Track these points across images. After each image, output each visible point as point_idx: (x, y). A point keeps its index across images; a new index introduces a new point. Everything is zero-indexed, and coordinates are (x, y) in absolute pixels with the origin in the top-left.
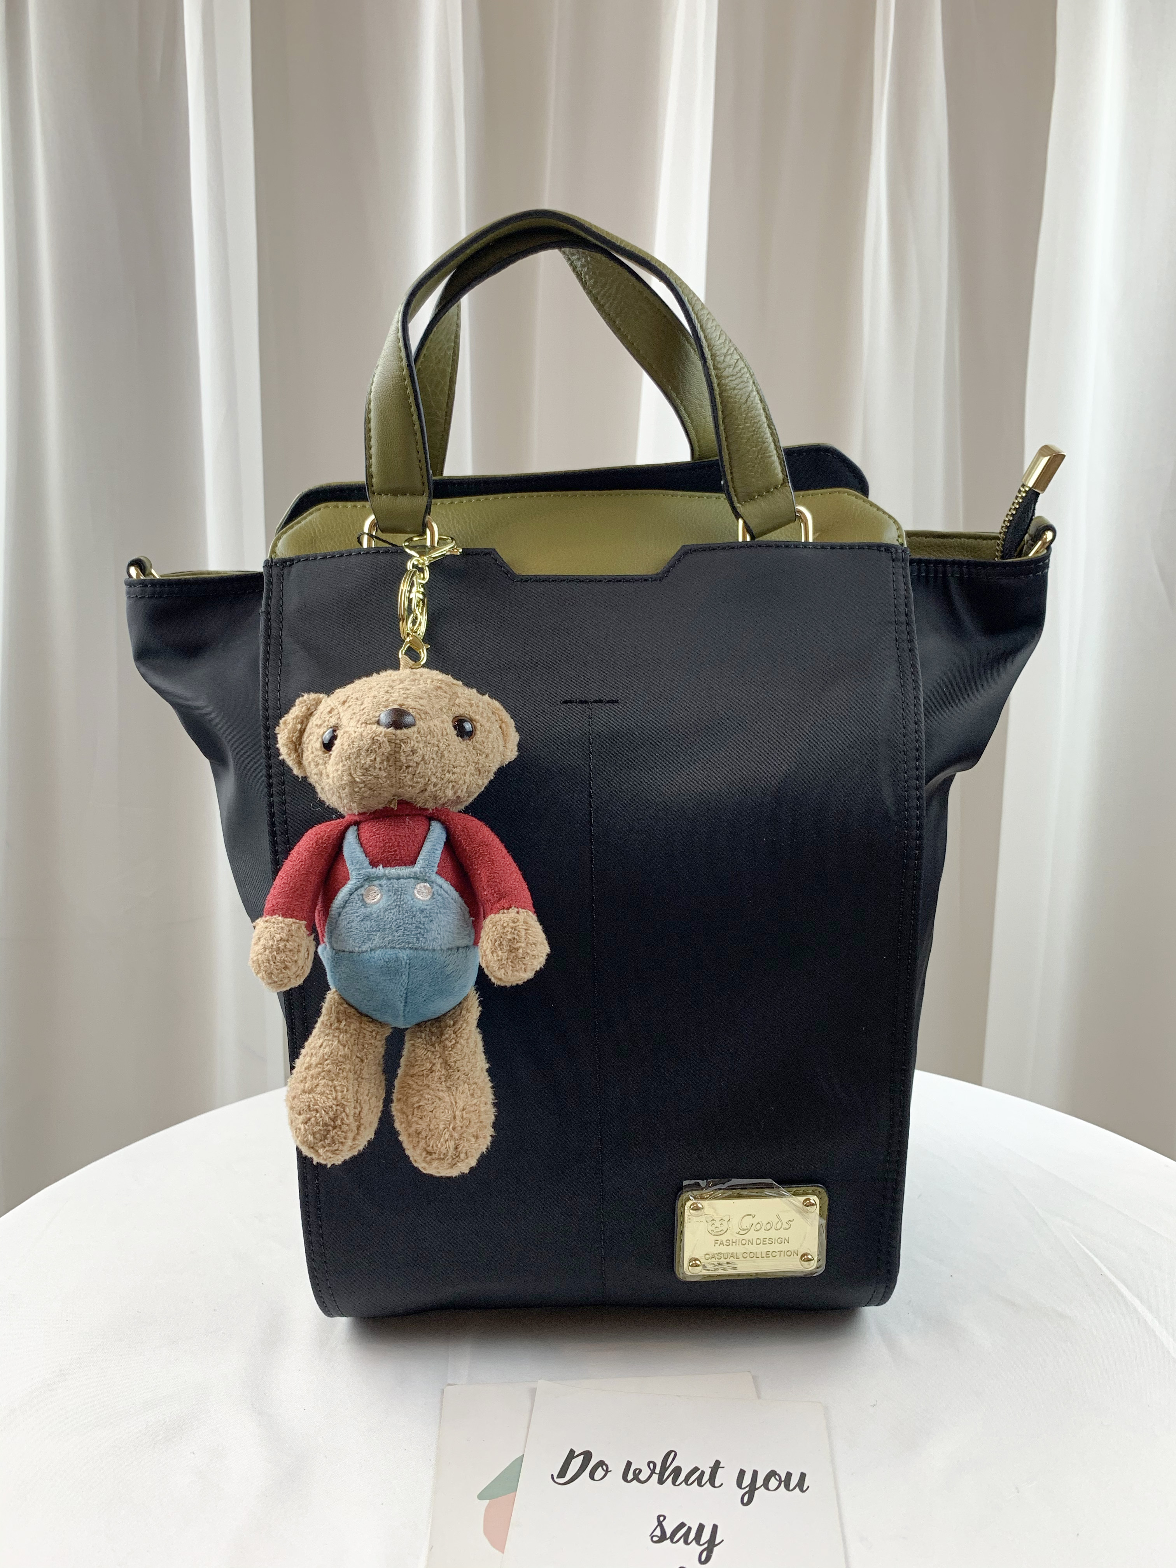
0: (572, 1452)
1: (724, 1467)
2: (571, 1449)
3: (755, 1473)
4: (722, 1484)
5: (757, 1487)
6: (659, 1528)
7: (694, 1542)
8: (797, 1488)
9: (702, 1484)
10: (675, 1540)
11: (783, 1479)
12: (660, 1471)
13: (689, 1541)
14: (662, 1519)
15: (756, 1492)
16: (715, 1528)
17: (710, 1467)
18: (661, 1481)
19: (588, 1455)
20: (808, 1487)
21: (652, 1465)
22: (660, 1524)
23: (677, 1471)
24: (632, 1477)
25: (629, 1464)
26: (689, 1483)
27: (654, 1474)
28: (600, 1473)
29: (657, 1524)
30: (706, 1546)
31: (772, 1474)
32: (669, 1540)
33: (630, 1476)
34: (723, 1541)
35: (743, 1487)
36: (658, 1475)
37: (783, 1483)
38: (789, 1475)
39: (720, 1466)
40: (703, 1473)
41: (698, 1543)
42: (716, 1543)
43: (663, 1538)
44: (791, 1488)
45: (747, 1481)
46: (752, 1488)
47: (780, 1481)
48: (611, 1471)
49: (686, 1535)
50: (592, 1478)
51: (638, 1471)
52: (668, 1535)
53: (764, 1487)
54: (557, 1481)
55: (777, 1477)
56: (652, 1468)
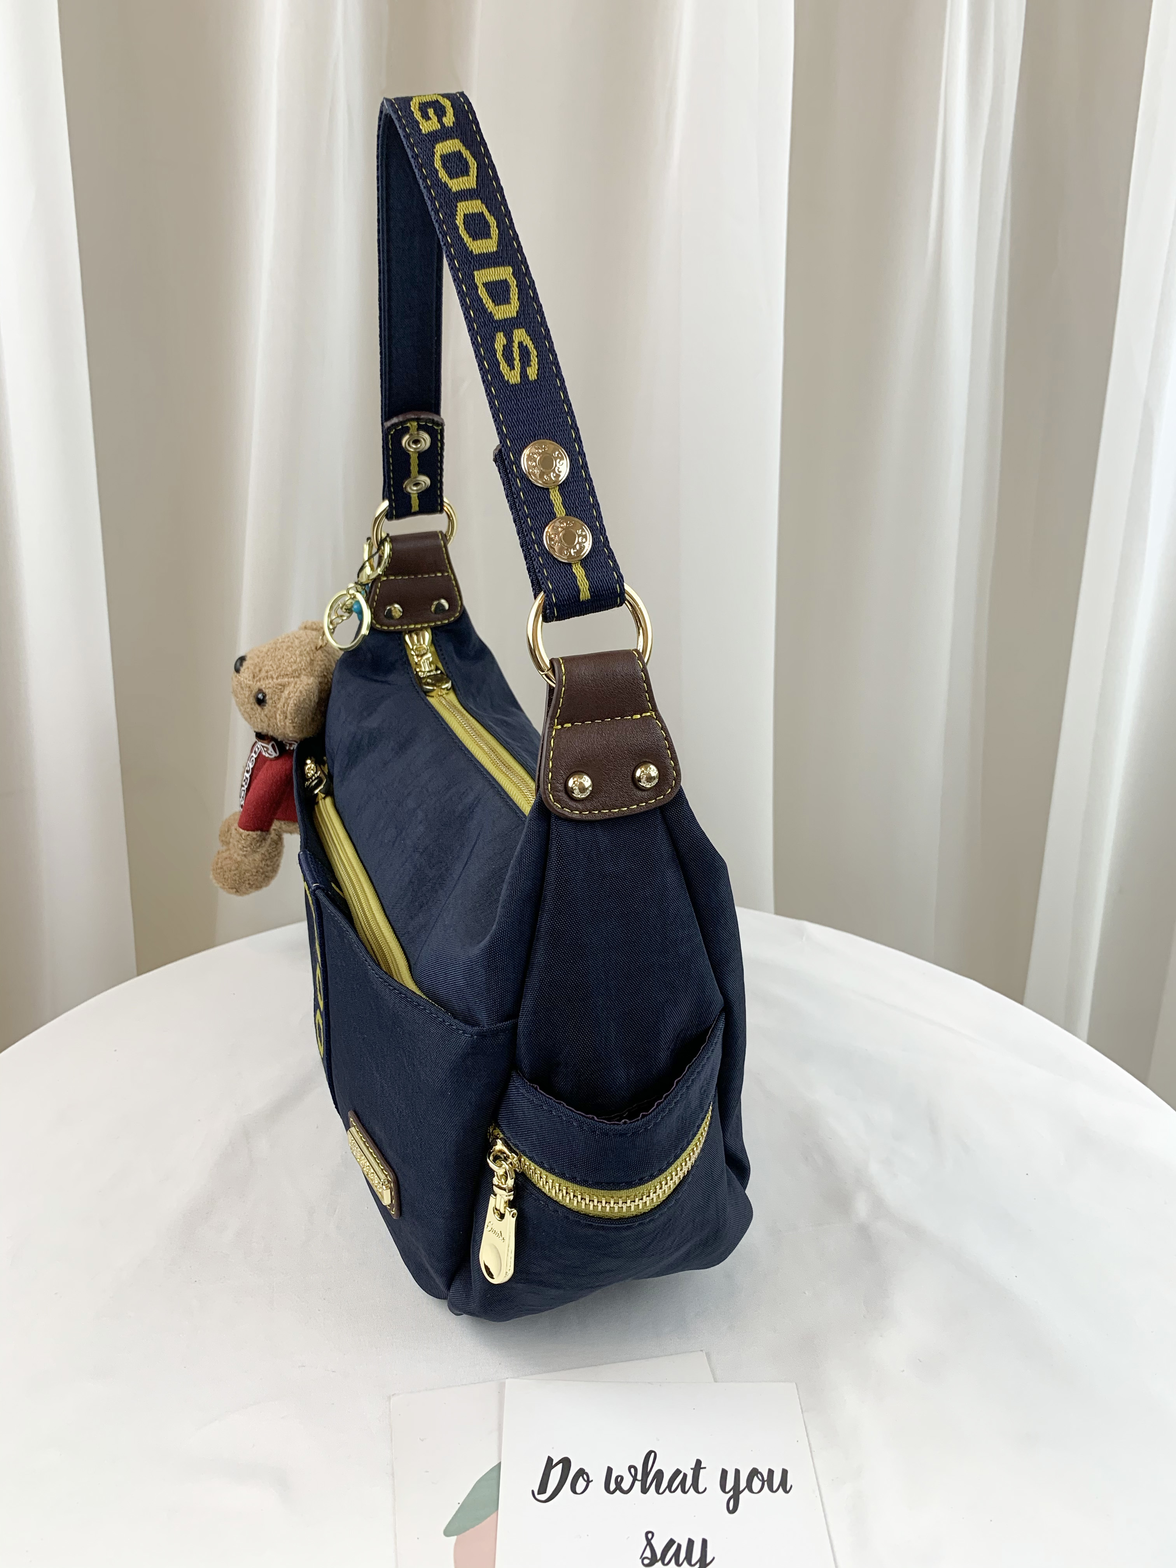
0: (550, 1460)
1: (705, 1468)
2: (549, 1457)
3: (737, 1472)
4: (706, 1489)
5: (741, 1489)
6: (648, 1547)
7: (685, 1562)
8: (781, 1488)
9: (686, 1490)
10: (666, 1561)
11: (766, 1478)
12: (642, 1478)
13: (681, 1561)
14: (650, 1535)
15: (741, 1496)
16: (704, 1542)
17: (692, 1469)
18: (644, 1490)
19: (566, 1463)
20: (791, 1486)
21: (632, 1470)
22: (649, 1543)
23: (660, 1474)
24: (615, 1486)
25: (610, 1470)
26: (673, 1490)
27: (636, 1482)
28: (581, 1484)
29: (645, 1543)
30: (698, 1565)
31: (754, 1472)
33: (613, 1486)
34: (714, 1558)
35: (727, 1489)
36: (640, 1482)
37: (766, 1483)
38: (771, 1472)
39: (702, 1466)
40: (685, 1476)
42: (708, 1561)
43: (653, 1560)
44: (775, 1489)
45: (730, 1483)
46: (737, 1491)
47: (763, 1481)
48: (592, 1481)
49: (677, 1554)
50: (574, 1490)
51: (619, 1478)
52: (659, 1556)
53: (749, 1490)
54: (538, 1497)
55: (759, 1476)
56: (633, 1474)
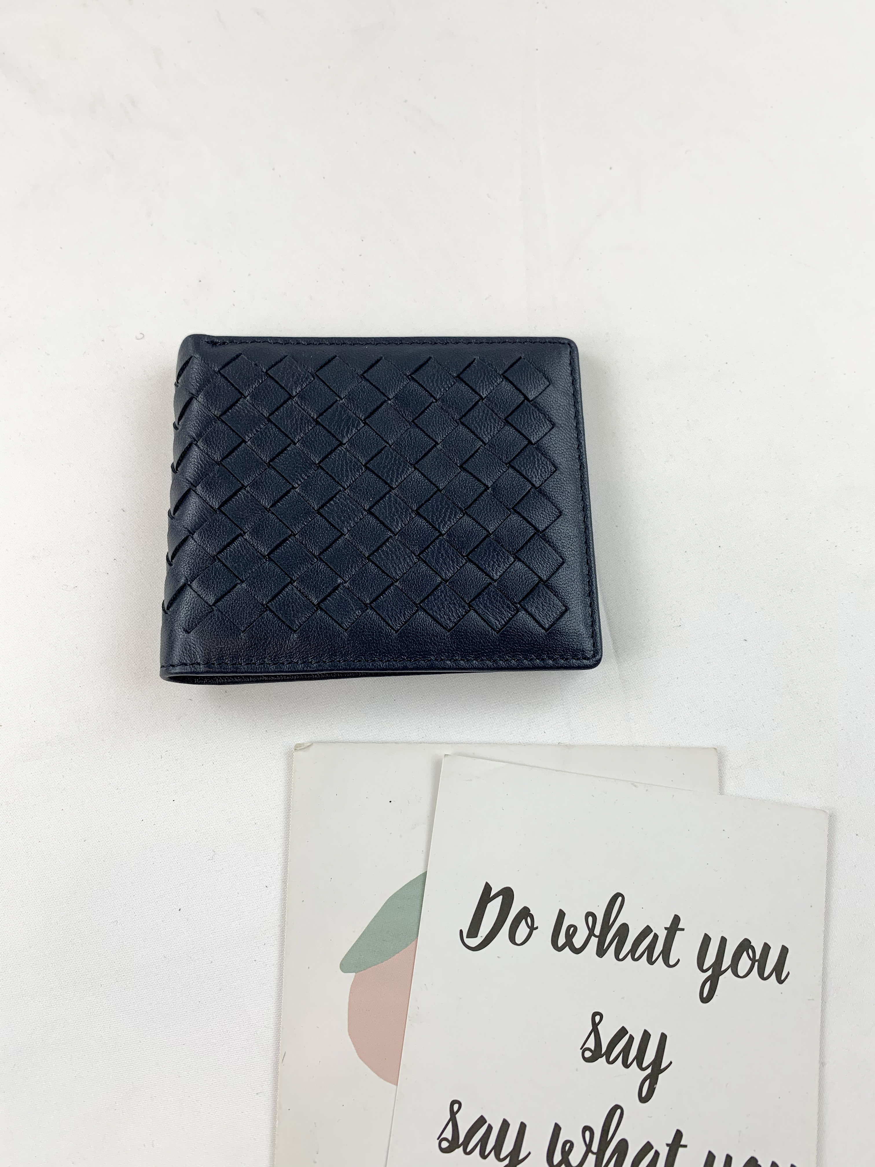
0: (488, 888)
1: (683, 930)
2: (487, 884)
3: (723, 941)
4: (679, 960)
5: (723, 969)
6: (593, 1034)
7: (635, 1062)
8: (774, 973)
9: (654, 959)
10: (611, 1059)
11: (757, 957)
12: (600, 933)
13: (629, 1062)
14: (597, 1018)
15: (720, 977)
16: (663, 1038)
17: (666, 928)
18: (601, 952)
19: (507, 894)
20: (788, 973)
21: (590, 919)
22: (595, 1029)
23: (624, 929)
24: (565, 941)
25: (561, 915)
26: (637, 956)
27: (593, 937)
28: (523, 930)
29: (589, 1026)
30: (649, 1071)
31: (745, 946)
32: (605, 1056)
33: (562, 940)
34: (671, 1063)
35: (705, 967)
36: (597, 939)
37: (756, 963)
38: (766, 948)
39: (679, 927)
40: (656, 937)
41: (640, 1065)
42: (663, 1067)
43: (597, 1055)
44: (766, 975)
45: (710, 959)
46: (717, 971)
47: (753, 960)
48: (537, 928)
49: (626, 1050)
50: (512, 938)
51: (572, 929)
52: (604, 1049)
53: (732, 970)
54: (466, 940)
55: (750, 951)
56: (590, 926)
